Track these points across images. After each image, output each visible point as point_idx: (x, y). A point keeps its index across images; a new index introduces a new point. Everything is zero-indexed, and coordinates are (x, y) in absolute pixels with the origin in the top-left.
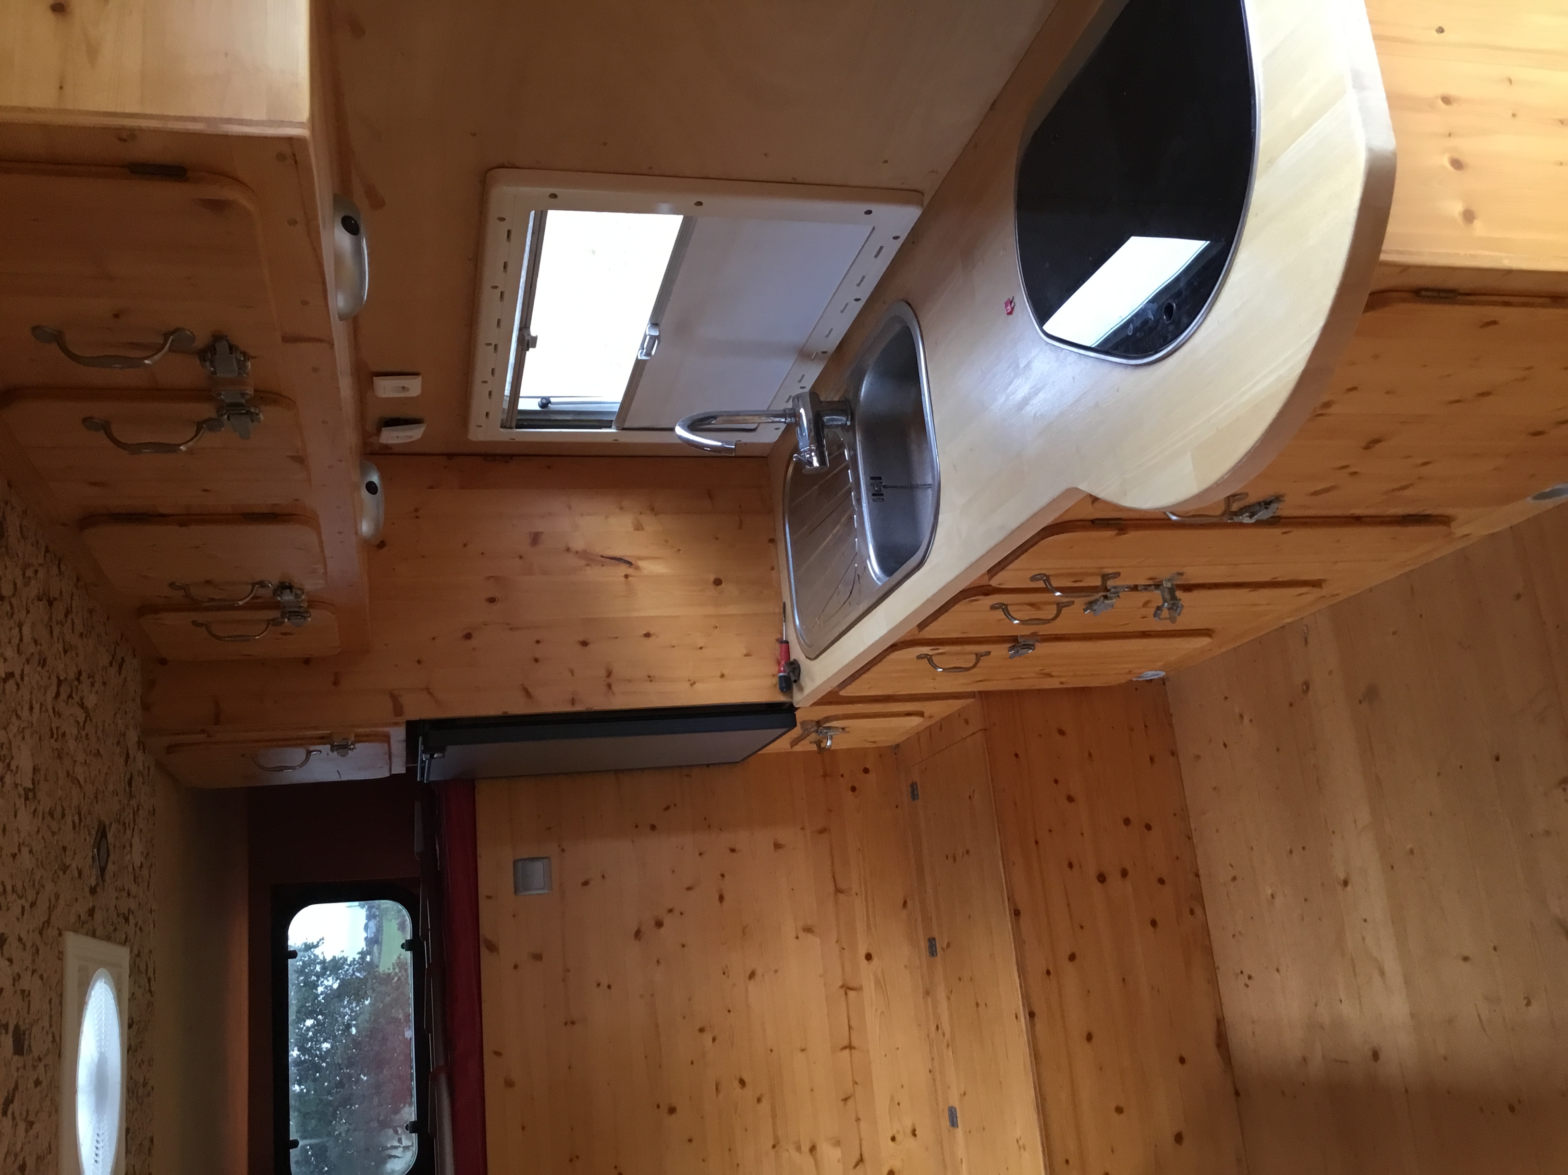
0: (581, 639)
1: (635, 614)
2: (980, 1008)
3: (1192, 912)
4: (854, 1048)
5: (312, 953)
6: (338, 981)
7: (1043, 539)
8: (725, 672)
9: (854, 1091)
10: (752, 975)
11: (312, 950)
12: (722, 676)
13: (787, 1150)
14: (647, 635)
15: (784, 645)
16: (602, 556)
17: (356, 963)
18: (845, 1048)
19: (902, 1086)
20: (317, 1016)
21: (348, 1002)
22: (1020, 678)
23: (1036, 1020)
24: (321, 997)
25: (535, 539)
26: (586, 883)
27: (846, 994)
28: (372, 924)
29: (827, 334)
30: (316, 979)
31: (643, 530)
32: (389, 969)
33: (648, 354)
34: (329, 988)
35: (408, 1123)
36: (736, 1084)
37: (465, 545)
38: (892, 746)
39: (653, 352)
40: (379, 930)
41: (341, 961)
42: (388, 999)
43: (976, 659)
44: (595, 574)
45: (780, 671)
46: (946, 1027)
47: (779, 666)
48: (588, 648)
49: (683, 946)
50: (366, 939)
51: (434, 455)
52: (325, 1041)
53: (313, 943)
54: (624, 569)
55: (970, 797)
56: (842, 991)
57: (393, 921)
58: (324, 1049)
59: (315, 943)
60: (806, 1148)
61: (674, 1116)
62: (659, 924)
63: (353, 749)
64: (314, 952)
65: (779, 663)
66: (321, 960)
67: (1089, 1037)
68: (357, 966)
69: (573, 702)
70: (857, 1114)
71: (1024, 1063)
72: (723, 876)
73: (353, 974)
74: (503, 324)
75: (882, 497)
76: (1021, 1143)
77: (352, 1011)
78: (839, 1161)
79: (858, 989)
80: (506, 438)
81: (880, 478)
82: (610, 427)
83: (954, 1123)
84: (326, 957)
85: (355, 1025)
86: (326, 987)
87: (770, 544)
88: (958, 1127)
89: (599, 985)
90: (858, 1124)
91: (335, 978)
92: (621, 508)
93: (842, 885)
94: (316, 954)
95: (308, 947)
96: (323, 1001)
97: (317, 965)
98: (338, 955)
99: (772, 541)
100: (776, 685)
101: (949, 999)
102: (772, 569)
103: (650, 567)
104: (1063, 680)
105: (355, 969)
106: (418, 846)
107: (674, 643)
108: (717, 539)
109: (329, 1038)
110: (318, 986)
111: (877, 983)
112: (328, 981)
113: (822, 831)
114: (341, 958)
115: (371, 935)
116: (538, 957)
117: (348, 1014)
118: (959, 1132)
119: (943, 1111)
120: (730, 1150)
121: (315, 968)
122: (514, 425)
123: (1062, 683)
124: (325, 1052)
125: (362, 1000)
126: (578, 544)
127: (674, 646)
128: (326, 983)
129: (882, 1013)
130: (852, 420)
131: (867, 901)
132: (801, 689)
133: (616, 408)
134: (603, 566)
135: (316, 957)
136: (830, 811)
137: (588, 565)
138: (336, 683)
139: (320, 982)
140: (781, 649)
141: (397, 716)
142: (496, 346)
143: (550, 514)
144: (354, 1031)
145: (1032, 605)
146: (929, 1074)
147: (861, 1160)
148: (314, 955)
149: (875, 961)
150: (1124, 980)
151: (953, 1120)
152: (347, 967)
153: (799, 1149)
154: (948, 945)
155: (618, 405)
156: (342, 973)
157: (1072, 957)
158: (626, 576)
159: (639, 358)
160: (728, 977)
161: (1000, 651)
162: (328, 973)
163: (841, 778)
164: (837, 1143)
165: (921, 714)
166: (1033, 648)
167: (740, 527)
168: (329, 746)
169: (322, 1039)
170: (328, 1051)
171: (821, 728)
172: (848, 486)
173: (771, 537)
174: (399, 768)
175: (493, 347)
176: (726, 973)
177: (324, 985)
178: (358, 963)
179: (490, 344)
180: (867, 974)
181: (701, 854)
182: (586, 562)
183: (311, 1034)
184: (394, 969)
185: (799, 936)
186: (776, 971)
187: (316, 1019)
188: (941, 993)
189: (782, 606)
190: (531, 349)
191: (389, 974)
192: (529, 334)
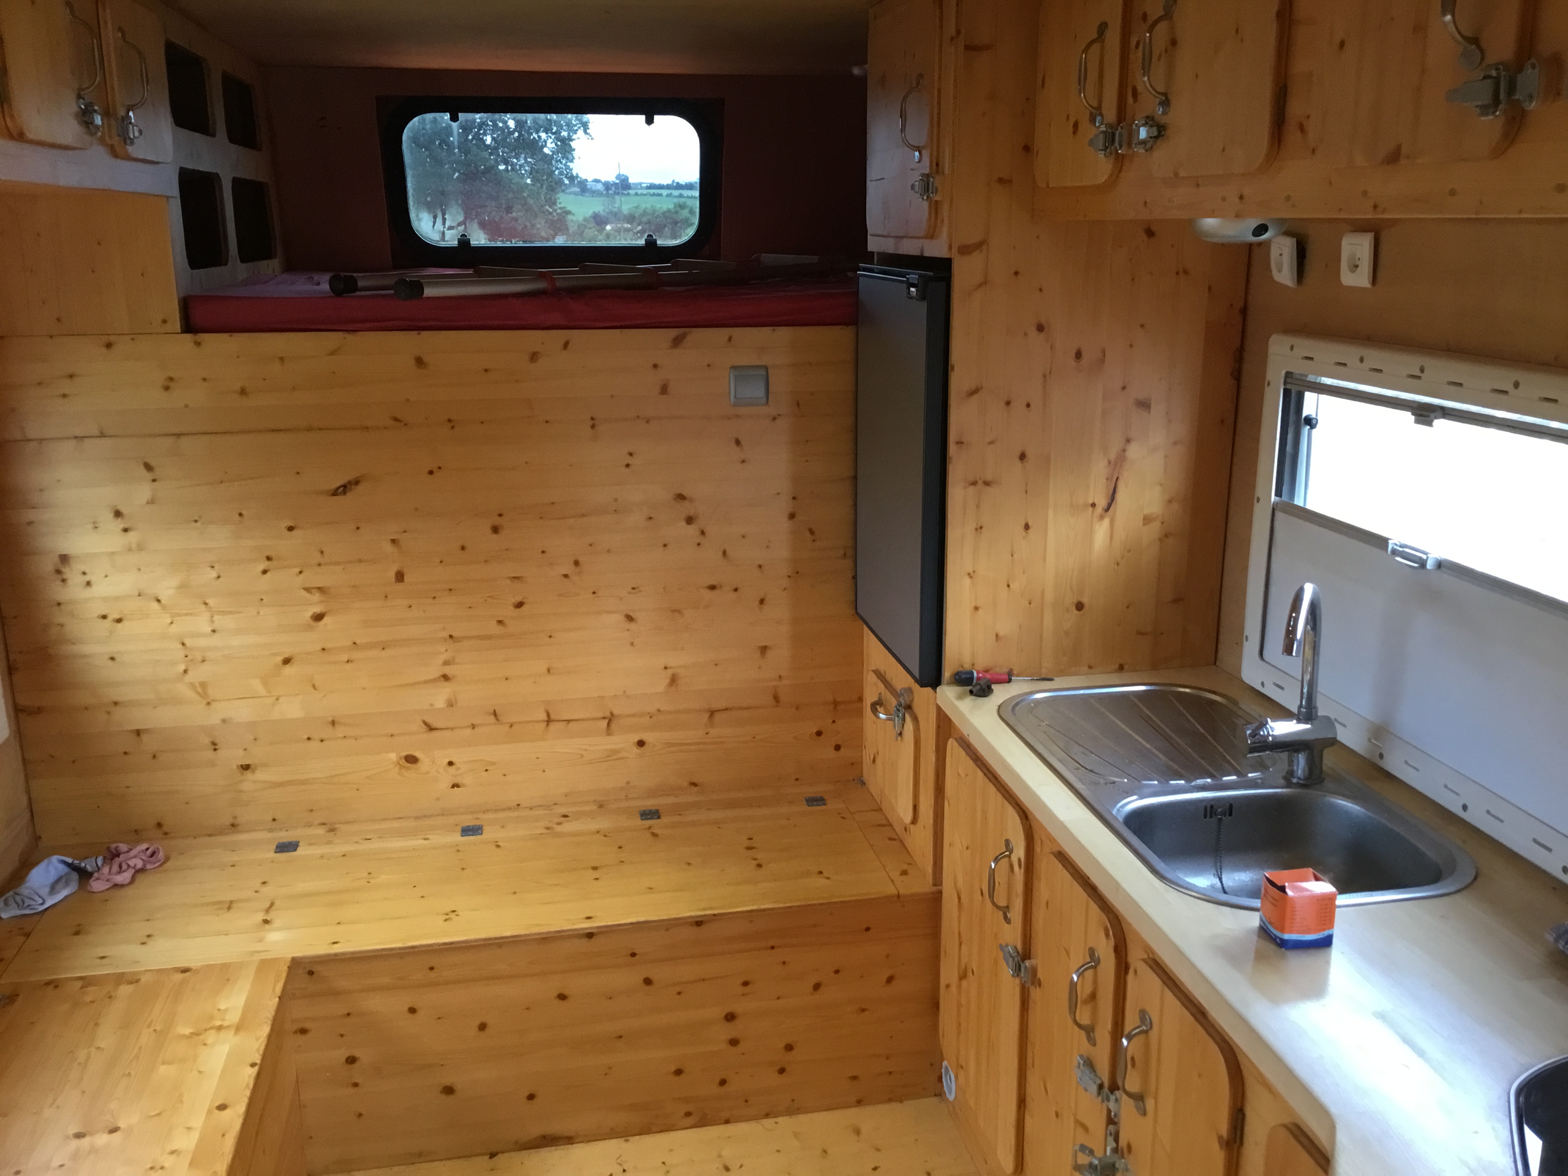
0: (1028, 453)
1: (1051, 513)
2: (591, 871)
3: (688, 1114)
4: (547, 725)
5: (579, 128)
6: (551, 153)
7: (1220, 1048)
8: (980, 612)
9: (503, 724)
10: (630, 618)
11: (582, 128)
12: (976, 608)
13: (446, 651)
14: (1027, 527)
15: (1006, 677)
16: (1117, 478)
17: (568, 171)
18: (548, 715)
19: (505, 775)
20: (518, 132)
21: (530, 162)
22: (961, 944)
23: (585, 940)
24: (536, 136)
25: (1144, 405)
26: (738, 442)
27: (604, 718)
28: (600, 187)
29: (1409, 762)
30: (554, 131)
31: (1144, 524)
32: (560, 203)
33: (1394, 552)
34: (544, 143)
35: (468, 237)
36: (519, 599)
37: (1142, 326)
38: (862, 776)
39: (1398, 559)
40: (595, 193)
41: (570, 156)
42: (531, 201)
43: (1001, 907)
44: (1099, 470)
45: (978, 673)
46: (568, 827)
47: (984, 671)
48: (1017, 460)
49: (665, 545)
50: (586, 180)
51: (1246, 293)
52: (493, 139)
53: (588, 129)
54: (1102, 503)
55: (821, 873)
56: (608, 714)
57: (603, 207)
58: (485, 138)
59: (588, 131)
60: (447, 670)
61: (490, 531)
62: (690, 520)
63: (923, 199)
64: (579, 130)
65: (986, 671)
66: (571, 136)
67: (562, 997)
68: (565, 172)
69: (959, 443)
70: (480, 725)
71: (540, 925)
72: (736, 590)
73: (557, 168)
74: (1456, 388)
75: (1208, 815)
76: (452, 915)
77: (521, 166)
78: (431, 705)
79: (609, 731)
80: (1269, 376)
81: (1230, 815)
82: (1276, 495)
83: (467, 831)
84: (574, 141)
85: (507, 168)
86: (545, 141)
87: (1117, 666)
88: (462, 836)
89: (631, 454)
90: (469, 726)
91: (553, 150)
92: (1170, 501)
93: (717, 716)
94: (578, 132)
95: (585, 126)
96: (532, 137)
97: (567, 133)
98: (575, 154)
99: (1121, 668)
100: (962, 667)
101: (598, 832)
102: (1090, 667)
103: (1101, 530)
104: (953, 989)
105: (561, 170)
106: (769, 258)
107: (1015, 556)
108: (1128, 607)
109: (495, 143)
110: (547, 133)
111: (615, 752)
112: (551, 143)
113: (776, 698)
114: (573, 157)
115: (589, 185)
116: (664, 390)
117: (518, 161)
118: (457, 838)
119: (477, 819)
120: (451, 590)
121: (565, 131)
122: (1289, 387)
123: (948, 986)
124: (482, 139)
125: (531, 176)
126: (1134, 452)
127: (1012, 556)
128: (550, 141)
129: (582, 756)
130: (1299, 785)
131: (699, 743)
132: (960, 697)
133: (1299, 501)
134: (1107, 479)
135: (575, 132)
136: (797, 708)
137: (1109, 462)
138: (1001, 180)
139: (550, 134)
140: (1001, 674)
141: (959, 248)
142: (1419, 378)
143: (1170, 421)
144: (502, 167)
145: (1093, 997)
146: (515, 803)
147: (431, 729)
148: (577, 130)
149: (636, 750)
150: (621, 1037)
151: (470, 830)
152: (564, 162)
153: (446, 663)
154: (655, 835)
155: (1301, 504)
156: (559, 157)
157: (648, 981)
158: (1093, 505)
159: (1389, 541)
160: (630, 593)
161: (1012, 935)
162: (559, 143)
163: (831, 721)
164: (451, 704)
165: (914, 821)
166: (1016, 975)
167: (1139, 633)
168: (927, 171)
169: (495, 136)
170: (484, 142)
171: (904, 710)
172: (1217, 775)
173: (1126, 667)
174: (873, 245)
175: (1418, 373)
176: (633, 591)
177: (548, 139)
178: (568, 173)
179: (1422, 370)
180: (623, 741)
181: (760, 566)
182: (1112, 461)
183: (501, 125)
184: (560, 208)
185: (668, 670)
186: (632, 644)
187: (515, 130)
188: (603, 823)
189: (1049, 677)
190: (1413, 417)
191: (555, 203)
192: (1436, 418)
